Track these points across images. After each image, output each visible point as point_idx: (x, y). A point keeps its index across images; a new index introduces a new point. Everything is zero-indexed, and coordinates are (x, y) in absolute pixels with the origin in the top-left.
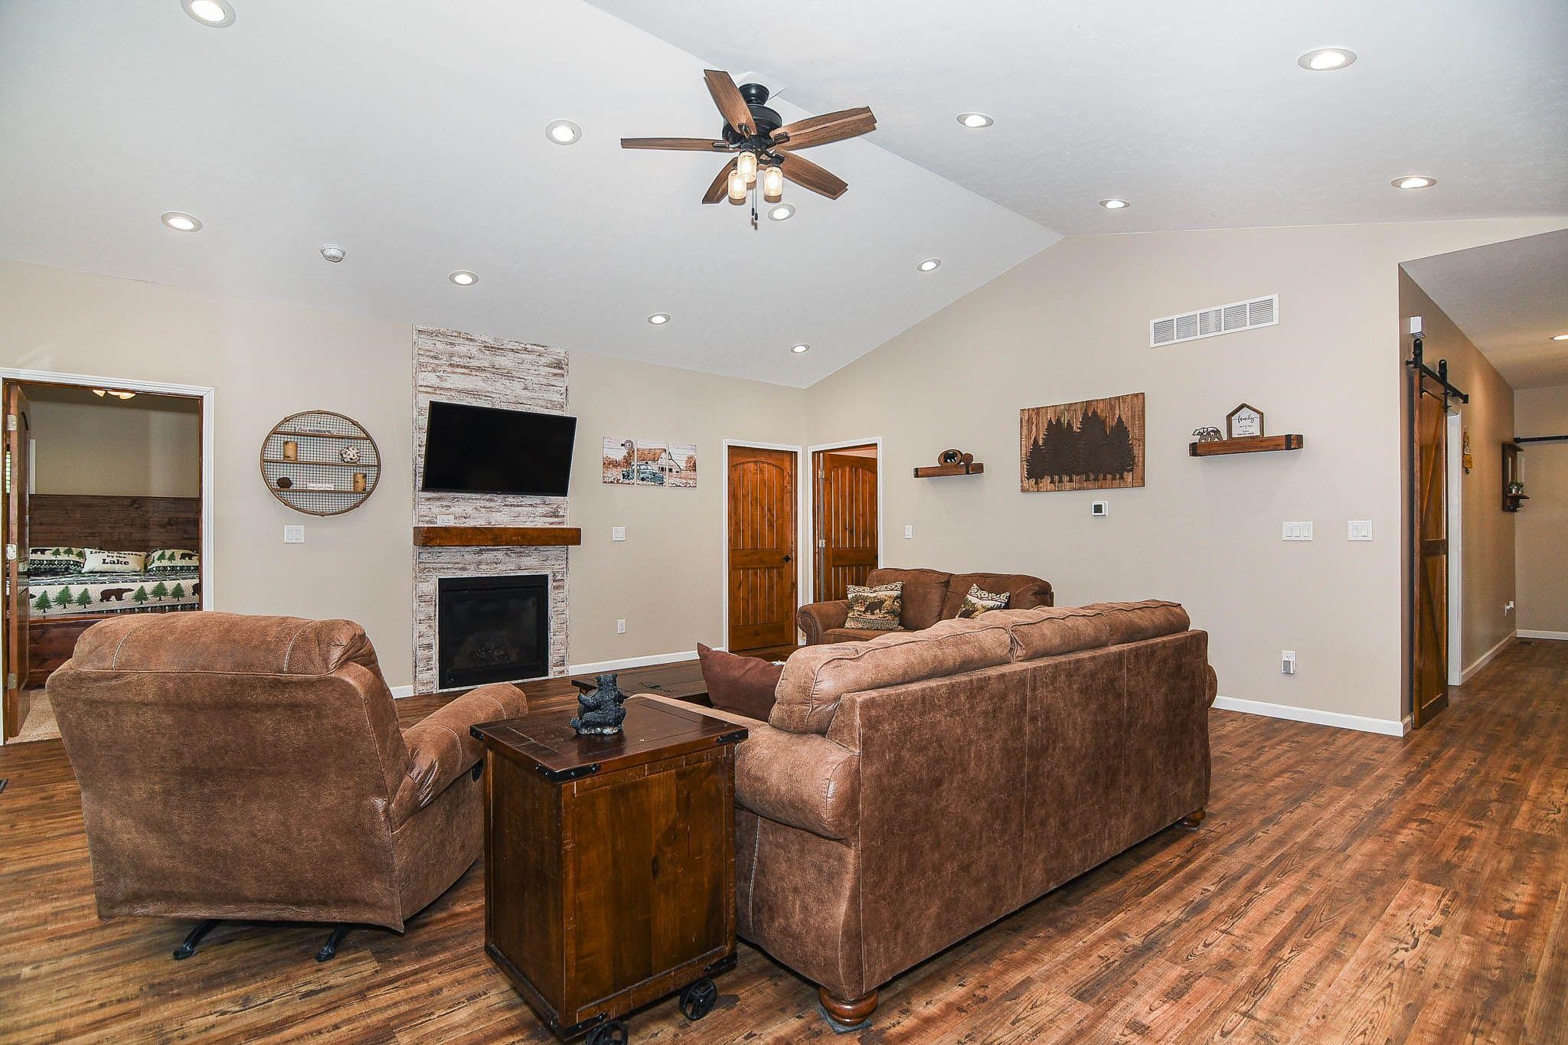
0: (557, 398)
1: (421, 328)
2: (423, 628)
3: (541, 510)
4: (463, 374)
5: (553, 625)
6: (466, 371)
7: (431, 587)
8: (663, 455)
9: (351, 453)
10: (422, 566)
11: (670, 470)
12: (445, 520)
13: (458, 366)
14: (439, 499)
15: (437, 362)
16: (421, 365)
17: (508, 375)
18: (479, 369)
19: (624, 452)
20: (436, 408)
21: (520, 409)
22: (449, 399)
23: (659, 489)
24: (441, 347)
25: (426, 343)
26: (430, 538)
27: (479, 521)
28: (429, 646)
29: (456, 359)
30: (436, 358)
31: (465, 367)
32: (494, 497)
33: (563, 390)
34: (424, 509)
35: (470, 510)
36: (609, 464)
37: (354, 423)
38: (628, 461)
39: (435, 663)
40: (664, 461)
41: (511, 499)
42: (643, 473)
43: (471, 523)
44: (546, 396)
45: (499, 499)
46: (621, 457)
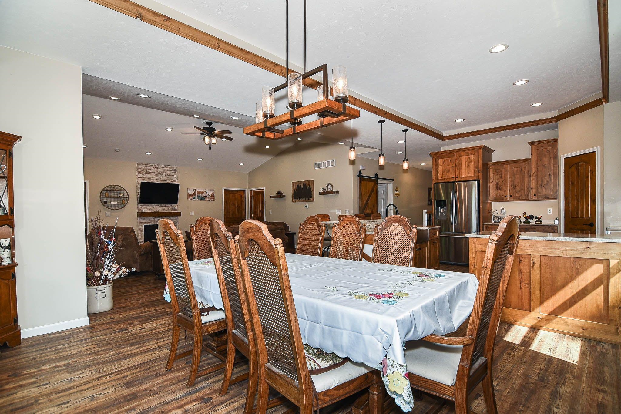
0: (174, 179)
1: (138, 163)
3: (170, 208)
6: (150, 173)
7: (142, 227)
8: (205, 192)
9: (122, 195)
10: (140, 222)
11: (207, 196)
12: (145, 211)
13: (148, 172)
14: (144, 205)
15: (142, 171)
16: (138, 172)
17: (161, 174)
18: (153, 172)
20: (142, 183)
21: (165, 182)
22: (146, 181)
23: (204, 201)
24: (143, 167)
25: (140, 167)
26: (141, 215)
27: (154, 211)
28: (142, 242)
29: (147, 170)
30: (142, 170)
31: (150, 172)
32: (158, 204)
33: (176, 177)
34: (140, 208)
35: (152, 208)
37: (122, 188)
38: (194, 194)
40: (205, 194)
41: (162, 205)
43: (152, 211)
44: (171, 178)
45: (159, 205)
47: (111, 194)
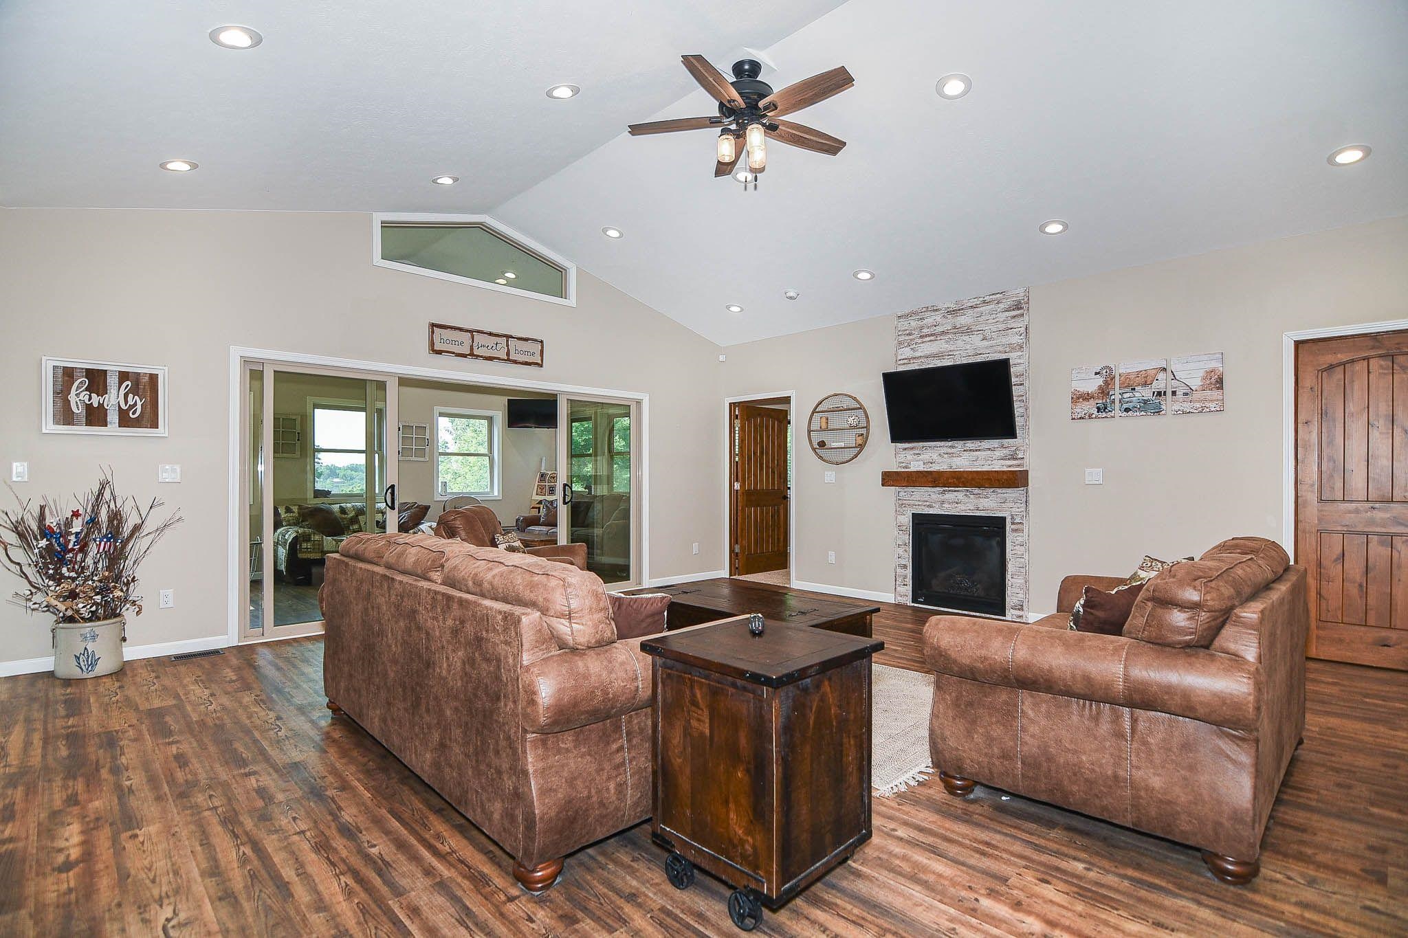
0: (1016, 340)
1: (900, 313)
2: (901, 551)
3: (998, 453)
4: (930, 341)
6: (932, 338)
7: (906, 520)
8: (1162, 376)
9: (853, 420)
10: (900, 502)
11: (1174, 393)
12: (917, 466)
13: (926, 336)
14: (912, 449)
15: (911, 337)
16: (900, 343)
17: (968, 331)
18: (943, 333)
19: (1100, 381)
20: (890, 378)
21: (979, 359)
22: (920, 365)
23: (1156, 420)
24: (913, 324)
25: (904, 324)
26: (898, 479)
28: (905, 567)
29: (925, 331)
30: (910, 334)
31: (932, 335)
32: (955, 443)
33: (1022, 330)
34: (901, 456)
35: (935, 456)
36: (1078, 398)
37: (854, 398)
38: (1104, 391)
39: (909, 581)
40: (1161, 383)
41: (970, 444)
42: (1128, 402)
43: (935, 468)
44: (1004, 341)
45: (959, 444)
46: (1096, 388)
47: (837, 421)
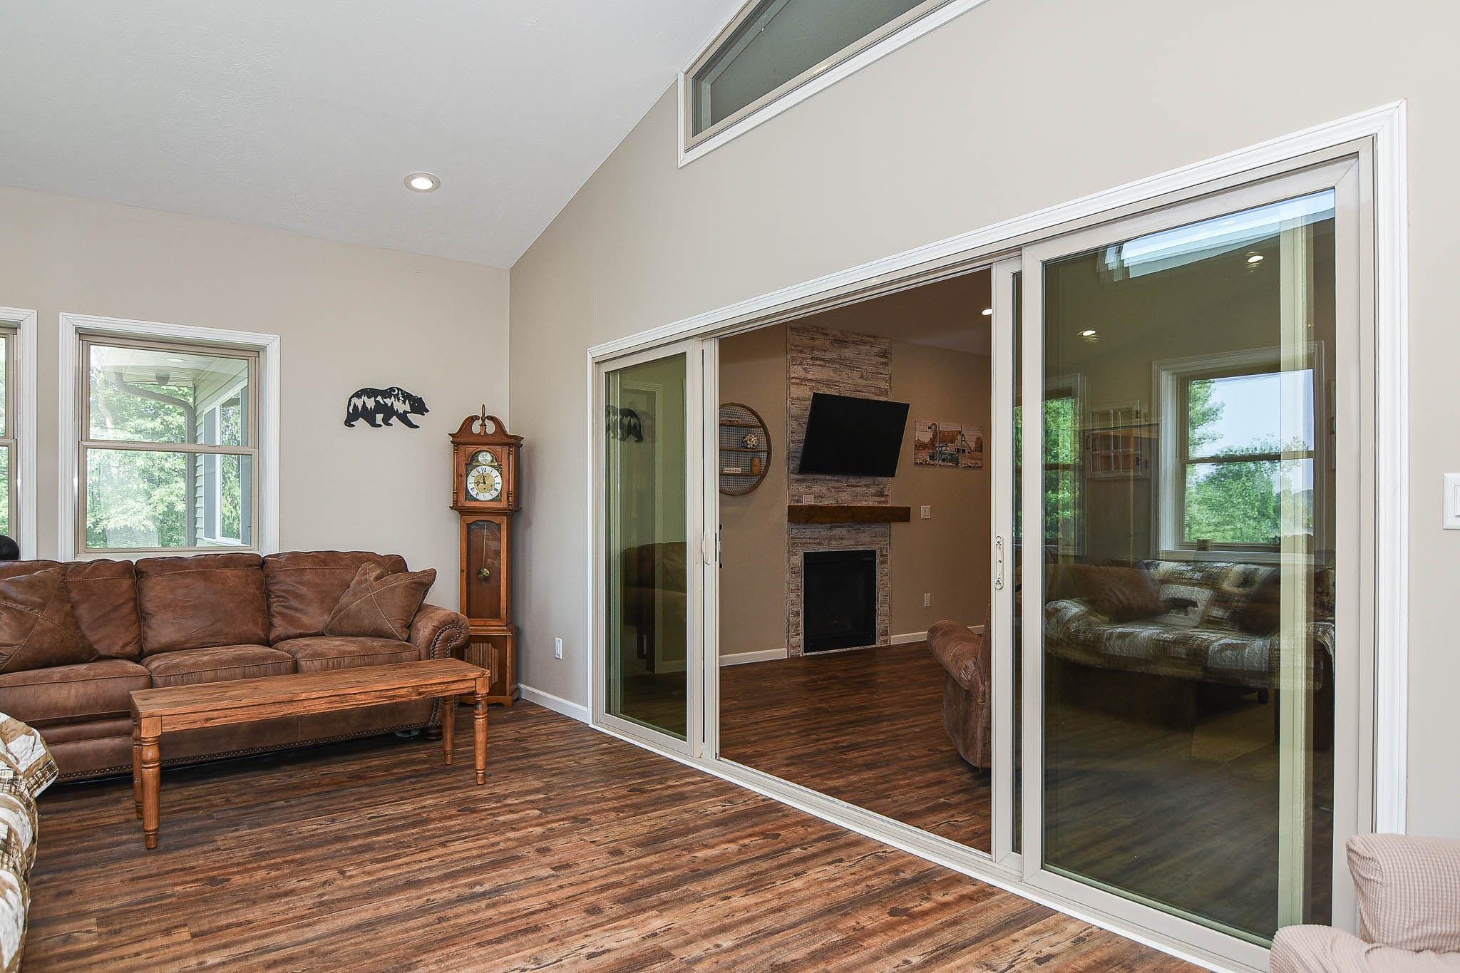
0: (883, 385)
2: (793, 596)
3: (873, 490)
4: (821, 366)
5: (880, 596)
6: (822, 363)
7: (798, 560)
8: (959, 437)
9: (752, 440)
10: (793, 541)
11: (964, 451)
12: (808, 500)
13: (817, 359)
14: (805, 480)
15: (803, 355)
16: (793, 358)
17: (851, 367)
18: (831, 361)
19: (930, 435)
20: (815, 399)
22: (811, 389)
23: (956, 469)
24: (806, 341)
25: (796, 338)
26: (799, 515)
27: (830, 500)
28: (797, 614)
29: (816, 353)
30: (803, 352)
31: (822, 360)
32: (838, 477)
33: (888, 378)
34: (795, 487)
35: (824, 490)
36: (920, 446)
37: (753, 413)
38: (933, 443)
39: (801, 628)
40: (959, 443)
41: (852, 480)
42: (944, 454)
43: (825, 503)
44: (875, 384)
45: (843, 479)
46: (929, 439)
47: (725, 439)
